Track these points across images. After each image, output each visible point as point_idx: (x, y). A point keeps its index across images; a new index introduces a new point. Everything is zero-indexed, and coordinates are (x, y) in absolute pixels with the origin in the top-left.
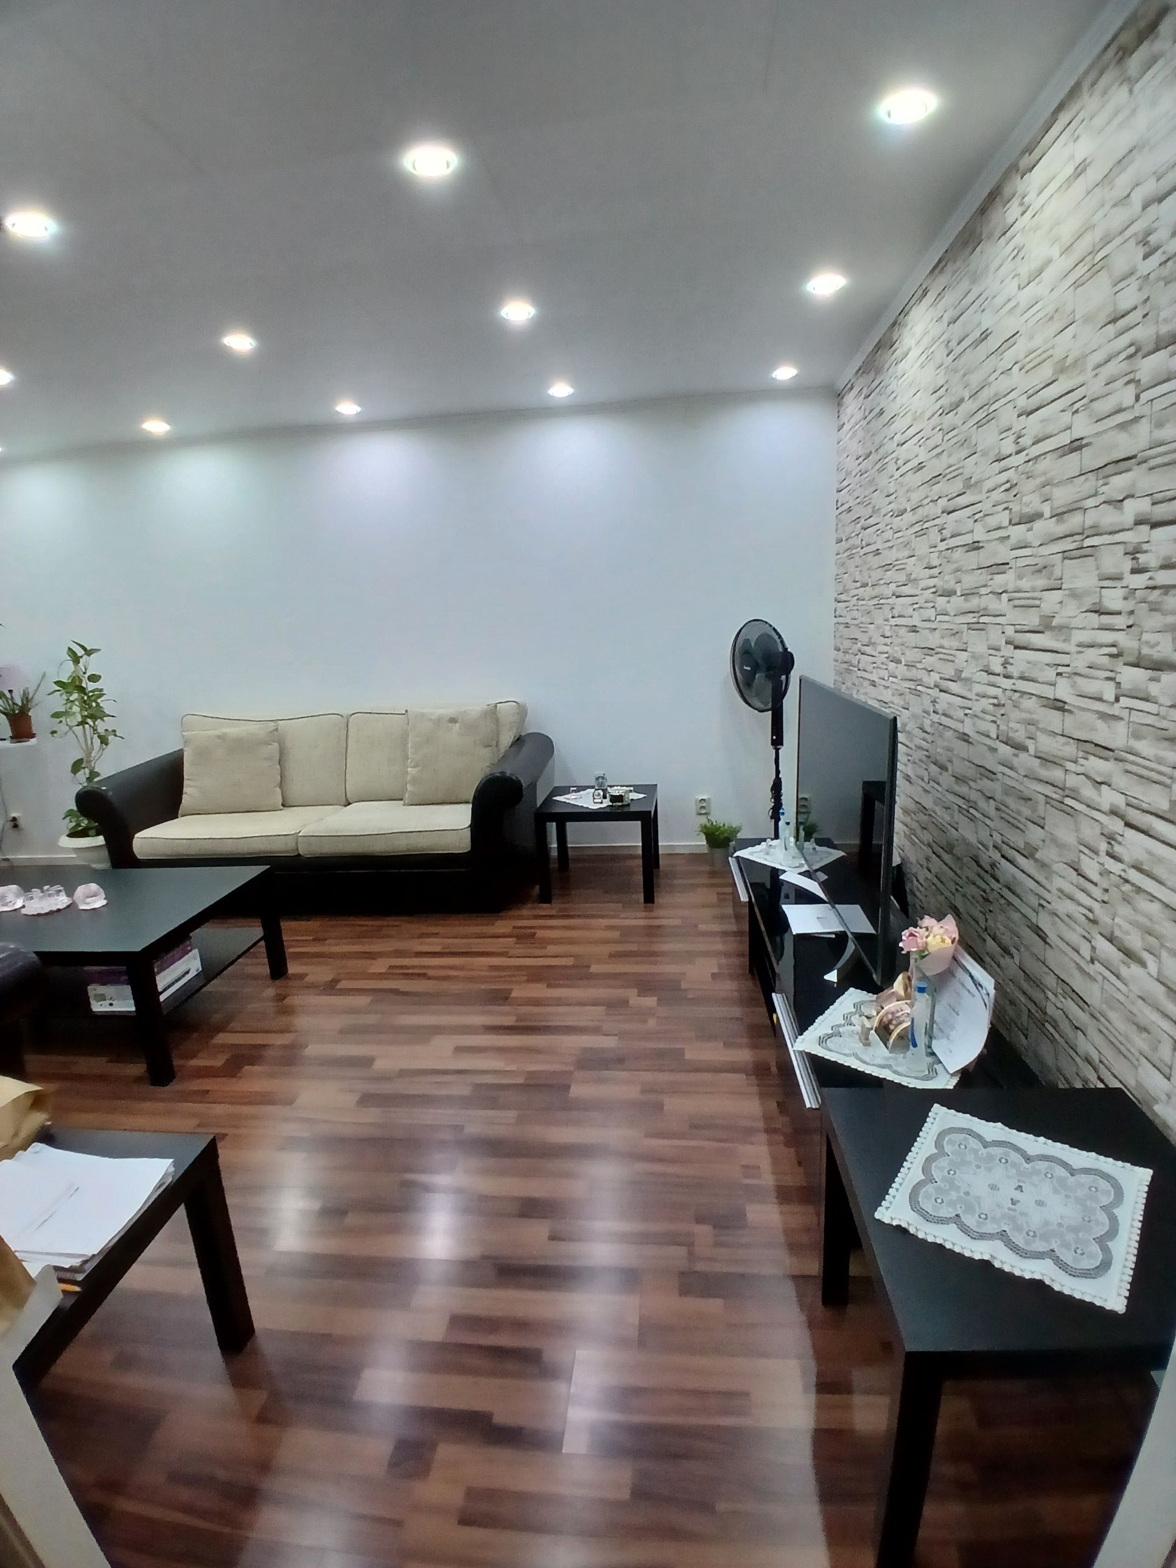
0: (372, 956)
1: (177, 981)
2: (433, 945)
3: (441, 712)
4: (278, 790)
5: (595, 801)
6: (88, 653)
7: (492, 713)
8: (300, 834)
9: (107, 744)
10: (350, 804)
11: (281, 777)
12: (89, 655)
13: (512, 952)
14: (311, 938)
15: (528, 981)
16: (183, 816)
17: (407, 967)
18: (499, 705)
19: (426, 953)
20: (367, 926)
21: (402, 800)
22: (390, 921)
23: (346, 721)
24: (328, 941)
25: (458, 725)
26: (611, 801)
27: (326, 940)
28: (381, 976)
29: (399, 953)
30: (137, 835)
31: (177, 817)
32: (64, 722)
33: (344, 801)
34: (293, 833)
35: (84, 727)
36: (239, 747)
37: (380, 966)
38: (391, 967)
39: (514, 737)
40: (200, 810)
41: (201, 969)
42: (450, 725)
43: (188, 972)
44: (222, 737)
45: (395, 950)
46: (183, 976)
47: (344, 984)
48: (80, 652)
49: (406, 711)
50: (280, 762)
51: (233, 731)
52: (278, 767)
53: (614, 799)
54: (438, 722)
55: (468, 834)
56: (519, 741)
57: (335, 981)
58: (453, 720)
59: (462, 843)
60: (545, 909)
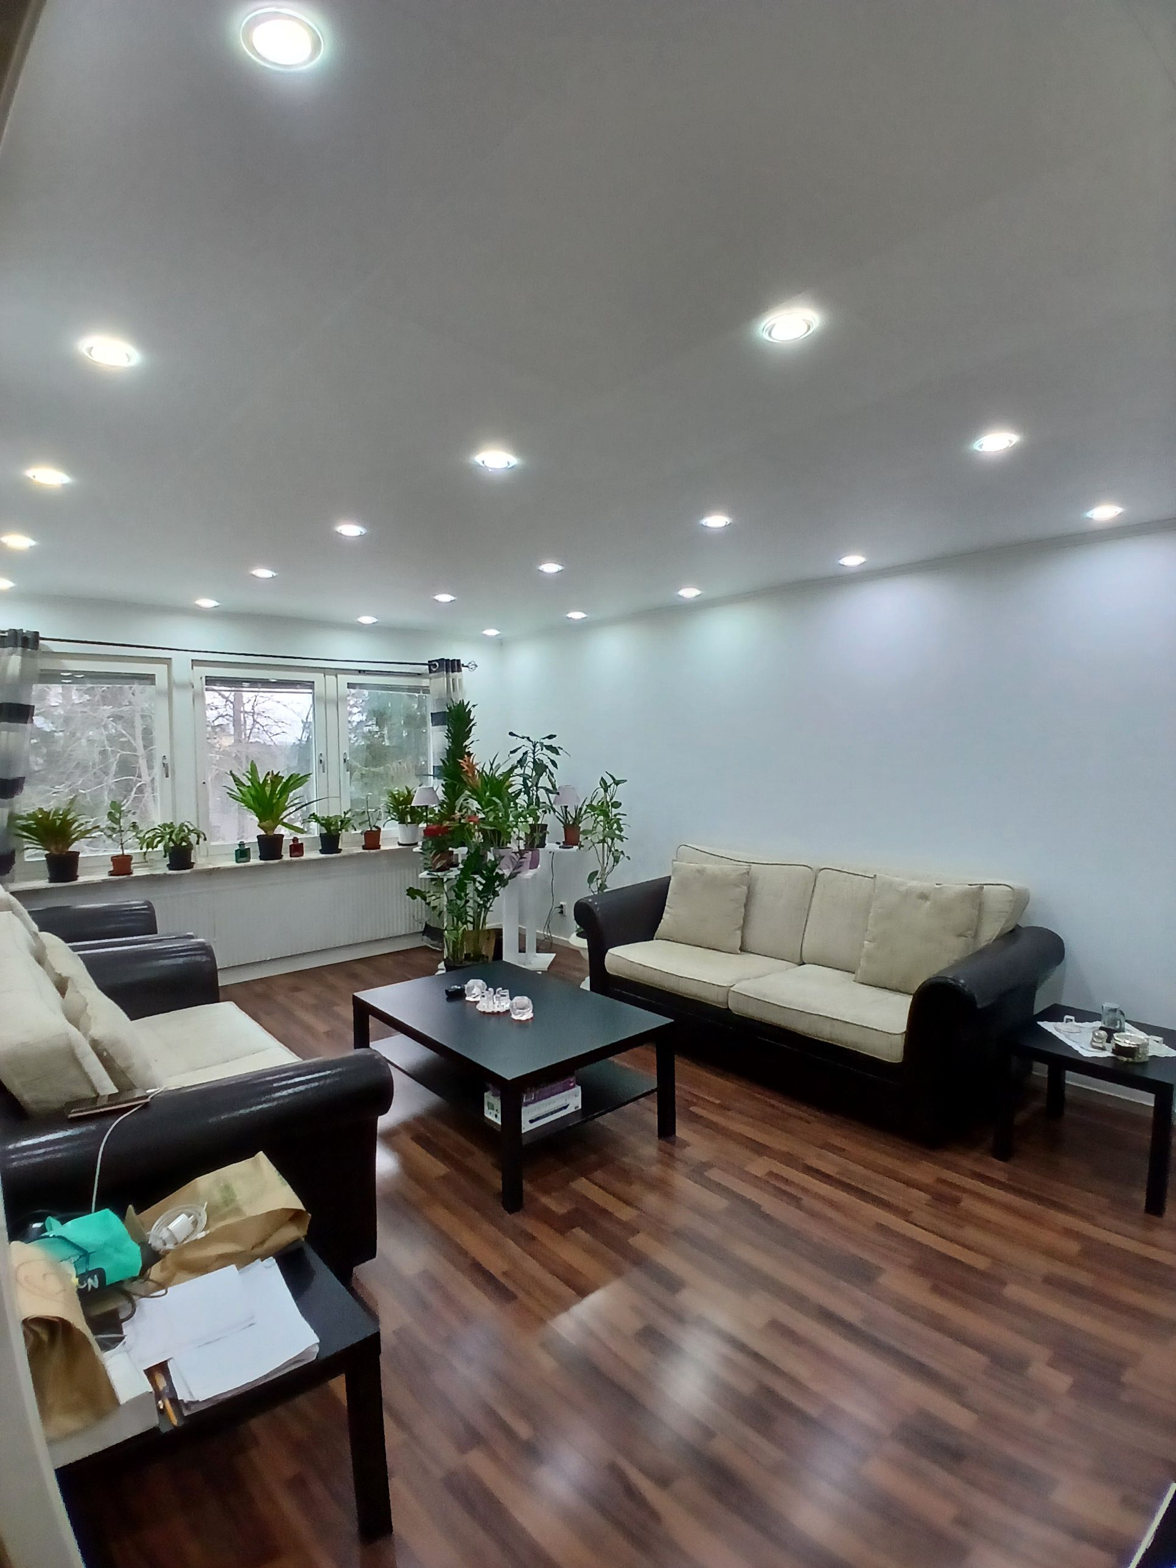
0: (760, 1149)
1: (552, 1113)
2: (829, 1163)
3: (913, 883)
4: (739, 932)
5: (1094, 1044)
6: (617, 783)
7: (976, 897)
8: (732, 989)
9: (617, 862)
10: (804, 964)
11: (744, 921)
12: (617, 785)
13: (917, 1215)
14: (718, 1102)
15: (911, 1267)
16: (657, 939)
17: (786, 1181)
18: (985, 886)
19: (817, 1171)
20: (778, 1108)
21: (854, 973)
22: (802, 1112)
23: (815, 875)
24: (730, 1113)
25: (929, 903)
26: (1114, 1051)
27: (729, 1110)
28: (756, 1181)
29: (789, 1159)
30: (610, 951)
31: (652, 939)
32: (589, 838)
33: (798, 960)
34: (725, 985)
35: (603, 845)
36: (713, 883)
37: (760, 1166)
38: (771, 1173)
39: (1001, 930)
40: (671, 937)
41: (580, 1107)
42: (920, 901)
43: (565, 1108)
44: (701, 872)
45: (788, 1153)
46: (560, 1109)
47: (714, 1174)
48: (609, 781)
49: (875, 876)
50: (746, 906)
51: (712, 867)
52: (743, 910)
53: (1119, 1050)
54: (908, 894)
55: (900, 1042)
56: (1012, 934)
57: (707, 1165)
58: (924, 897)
59: (892, 1051)
60: (998, 1170)
